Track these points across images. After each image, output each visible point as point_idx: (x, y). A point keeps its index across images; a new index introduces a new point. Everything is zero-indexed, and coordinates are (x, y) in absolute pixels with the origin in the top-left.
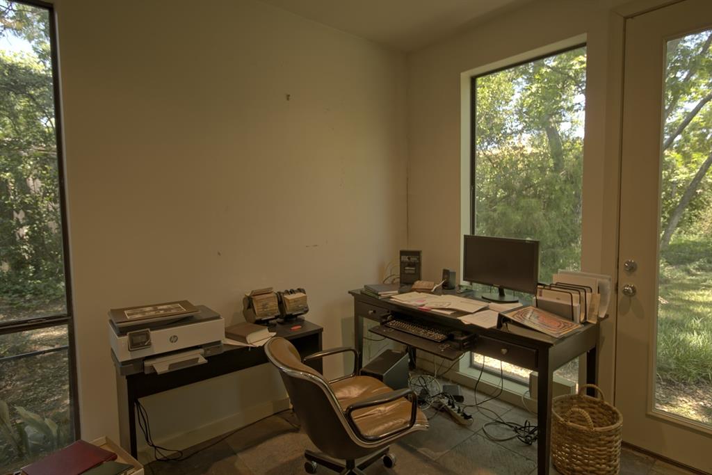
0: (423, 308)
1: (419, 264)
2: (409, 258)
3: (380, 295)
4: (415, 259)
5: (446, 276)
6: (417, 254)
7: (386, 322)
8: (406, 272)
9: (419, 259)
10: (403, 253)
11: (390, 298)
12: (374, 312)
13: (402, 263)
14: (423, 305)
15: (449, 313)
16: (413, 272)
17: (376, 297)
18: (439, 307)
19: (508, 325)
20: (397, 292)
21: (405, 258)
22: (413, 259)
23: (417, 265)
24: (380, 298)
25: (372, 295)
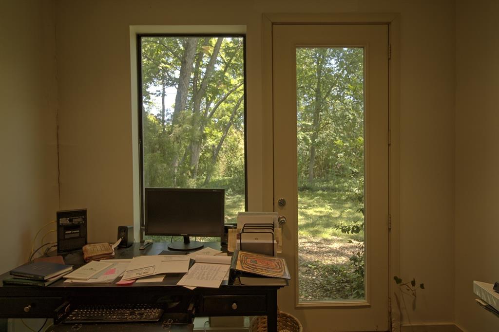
0: (120, 282)
1: (85, 225)
2: (71, 220)
3: (46, 281)
4: (80, 220)
5: (123, 234)
6: (83, 213)
7: (64, 317)
8: (67, 237)
9: (85, 219)
10: (60, 215)
11: (63, 279)
12: (33, 305)
13: (59, 226)
14: (119, 278)
15: (160, 280)
16: (77, 235)
17: (40, 285)
18: (143, 275)
19: (241, 278)
20: (71, 268)
21: (64, 221)
22: (77, 220)
23: (82, 227)
24: (46, 284)
25: (31, 283)
